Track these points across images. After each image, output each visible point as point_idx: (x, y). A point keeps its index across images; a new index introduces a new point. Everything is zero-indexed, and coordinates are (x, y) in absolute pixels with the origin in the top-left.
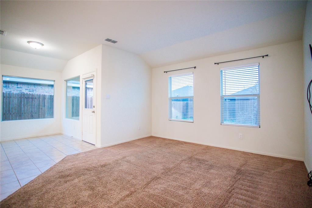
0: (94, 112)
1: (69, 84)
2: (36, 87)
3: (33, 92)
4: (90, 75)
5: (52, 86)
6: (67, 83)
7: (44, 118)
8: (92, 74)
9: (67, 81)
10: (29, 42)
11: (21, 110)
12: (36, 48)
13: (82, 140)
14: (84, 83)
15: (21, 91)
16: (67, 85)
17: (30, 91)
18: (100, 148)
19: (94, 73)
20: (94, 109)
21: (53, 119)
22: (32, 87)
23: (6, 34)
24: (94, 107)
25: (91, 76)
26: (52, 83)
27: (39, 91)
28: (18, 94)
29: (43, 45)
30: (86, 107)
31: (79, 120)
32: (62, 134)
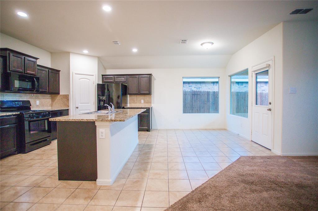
0: (270, 110)
1: (233, 80)
2: (202, 84)
3: (199, 89)
4: (264, 65)
5: (217, 82)
6: (231, 78)
7: (209, 112)
8: (267, 64)
9: (230, 76)
10: (202, 44)
11: (193, 104)
12: (207, 49)
13: (252, 141)
14: (254, 76)
15: (191, 89)
16: (231, 80)
17: (197, 89)
18: (280, 156)
19: (270, 63)
20: (270, 107)
21: (217, 114)
22: (199, 85)
23: (187, 42)
24: (270, 104)
25: (266, 66)
26: (216, 80)
27: (204, 88)
28: (191, 92)
29: (213, 43)
30: (256, 104)
31: (247, 117)
32: (226, 130)
